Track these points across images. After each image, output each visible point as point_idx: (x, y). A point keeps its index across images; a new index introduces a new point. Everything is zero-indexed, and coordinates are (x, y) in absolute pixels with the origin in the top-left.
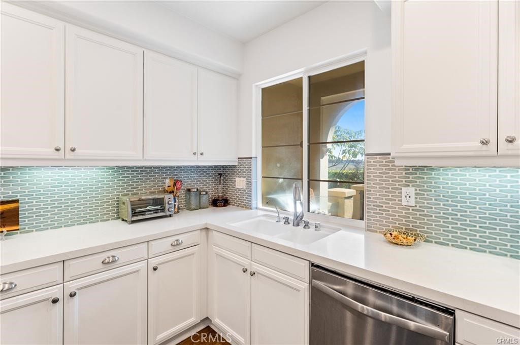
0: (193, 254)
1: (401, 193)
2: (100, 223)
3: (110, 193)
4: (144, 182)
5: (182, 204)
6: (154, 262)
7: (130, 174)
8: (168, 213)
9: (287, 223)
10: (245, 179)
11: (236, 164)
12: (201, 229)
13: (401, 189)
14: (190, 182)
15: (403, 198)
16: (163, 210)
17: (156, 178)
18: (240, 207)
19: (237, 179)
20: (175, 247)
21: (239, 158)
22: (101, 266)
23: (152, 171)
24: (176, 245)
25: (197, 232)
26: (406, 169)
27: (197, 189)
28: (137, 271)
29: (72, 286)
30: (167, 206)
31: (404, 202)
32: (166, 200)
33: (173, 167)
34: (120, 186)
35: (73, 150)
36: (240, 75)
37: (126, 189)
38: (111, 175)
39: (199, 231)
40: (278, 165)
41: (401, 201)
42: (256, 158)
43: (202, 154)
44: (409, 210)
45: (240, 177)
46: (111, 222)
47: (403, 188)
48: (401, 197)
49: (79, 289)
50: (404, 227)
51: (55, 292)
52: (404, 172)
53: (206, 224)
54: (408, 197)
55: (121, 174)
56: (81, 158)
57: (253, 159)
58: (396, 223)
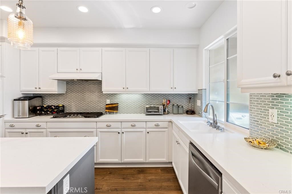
0: (165, 131)
1: (268, 113)
2: (139, 114)
3: (142, 103)
4: (154, 100)
5: (171, 111)
6: (148, 130)
7: (149, 97)
8: (160, 114)
9: (211, 126)
10: (200, 101)
11: (197, 93)
12: (169, 122)
13: (268, 110)
14: (174, 101)
15: (270, 117)
16: (159, 112)
17: (159, 99)
18: (199, 116)
19: (198, 100)
20: (156, 126)
21: (198, 90)
22: (131, 126)
23: (158, 96)
24: (157, 126)
25: (167, 122)
26: (272, 96)
27: (177, 105)
28: (142, 132)
29: (123, 130)
30: (160, 111)
31: (270, 120)
32: (160, 108)
33: (167, 94)
34: (145, 101)
35: (127, 88)
36: (198, 45)
37: (147, 102)
38: (142, 97)
39: (168, 122)
40: (216, 93)
41: (268, 118)
42: (206, 89)
43: (175, 88)
44: (274, 125)
45: (199, 100)
46: (142, 114)
47: (270, 110)
48: (268, 116)
49: (125, 132)
50: (271, 138)
51: (119, 130)
52: (271, 98)
53: (171, 120)
54: (272, 116)
55: (146, 97)
56: (130, 91)
57: (203, 90)
58: (266, 134)
